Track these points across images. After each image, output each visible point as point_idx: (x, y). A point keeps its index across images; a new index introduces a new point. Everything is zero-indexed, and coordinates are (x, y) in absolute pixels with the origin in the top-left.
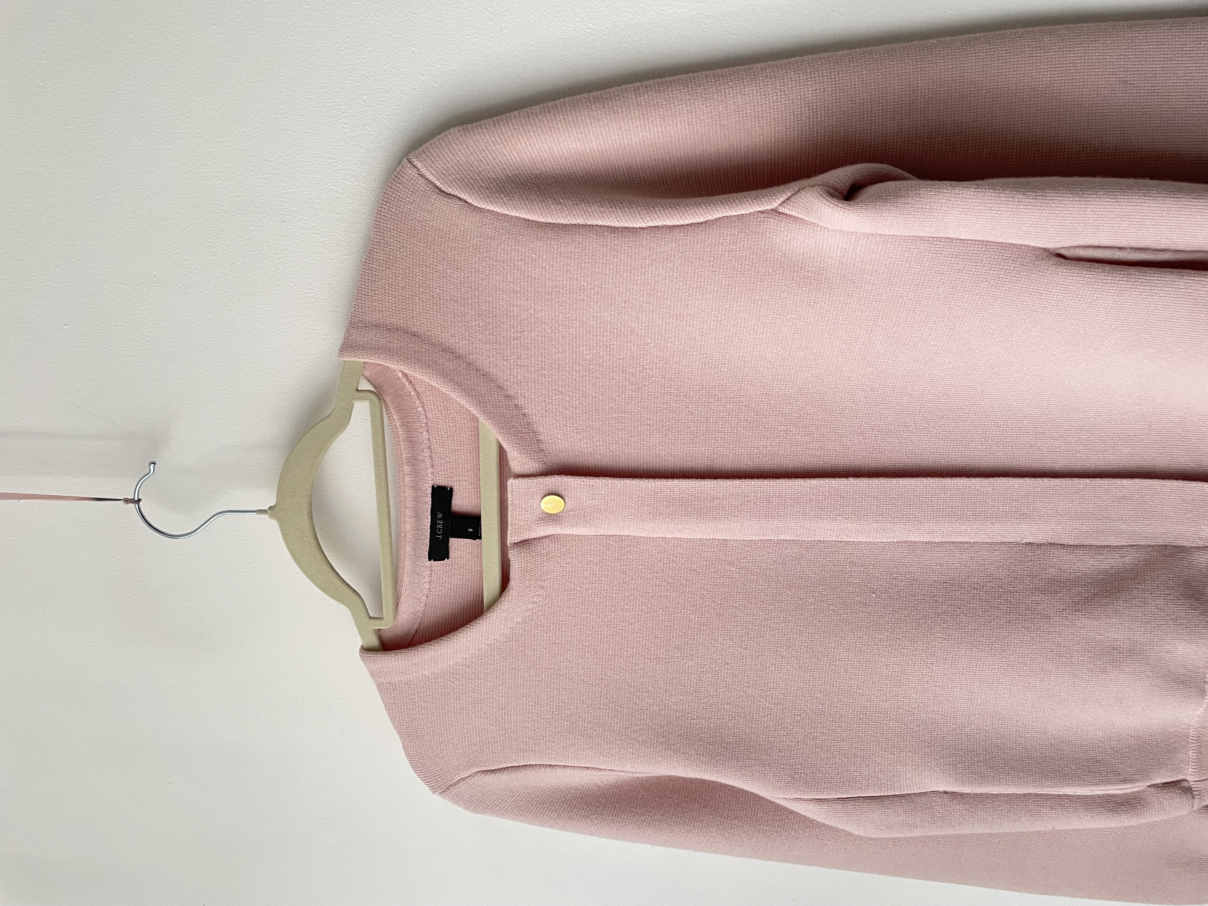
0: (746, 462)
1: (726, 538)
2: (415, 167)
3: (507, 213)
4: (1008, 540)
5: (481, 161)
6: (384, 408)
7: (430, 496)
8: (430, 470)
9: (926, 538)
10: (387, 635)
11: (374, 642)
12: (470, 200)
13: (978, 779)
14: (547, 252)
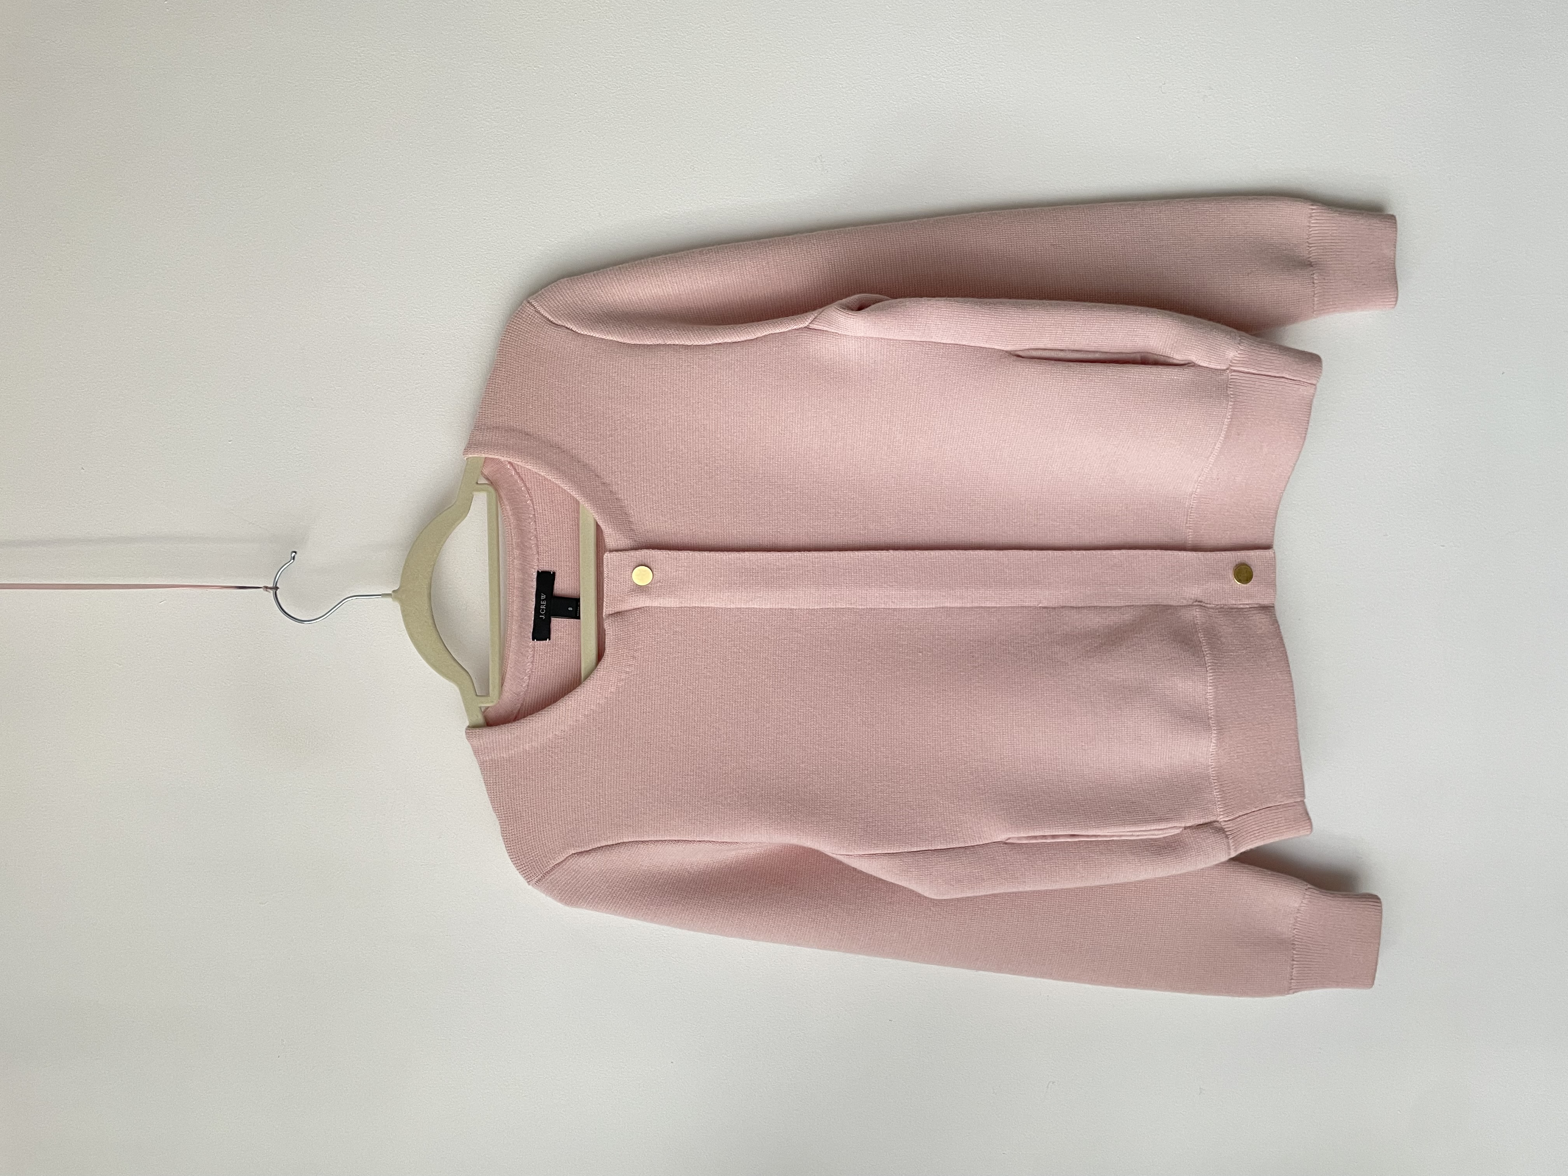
0: (804, 540)
1: (793, 607)
2: (532, 305)
3: (604, 337)
4: (1027, 604)
5: (584, 301)
6: (499, 504)
7: (535, 580)
8: (536, 557)
9: (958, 604)
10: (492, 714)
11: (480, 719)
12: (575, 329)
13: (1030, 822)
14: (635, 365)
